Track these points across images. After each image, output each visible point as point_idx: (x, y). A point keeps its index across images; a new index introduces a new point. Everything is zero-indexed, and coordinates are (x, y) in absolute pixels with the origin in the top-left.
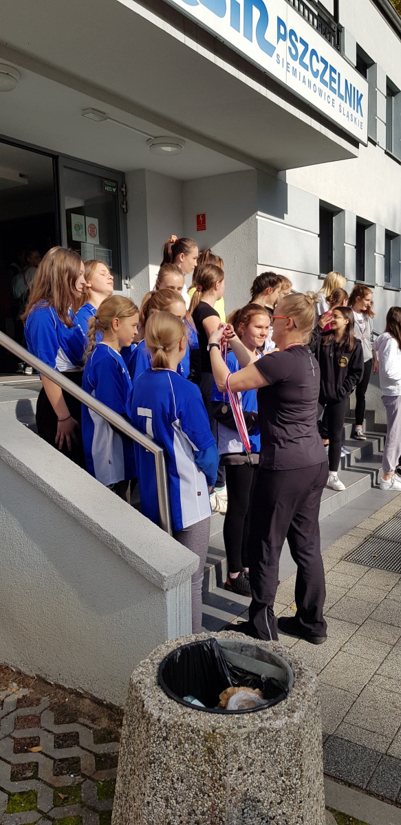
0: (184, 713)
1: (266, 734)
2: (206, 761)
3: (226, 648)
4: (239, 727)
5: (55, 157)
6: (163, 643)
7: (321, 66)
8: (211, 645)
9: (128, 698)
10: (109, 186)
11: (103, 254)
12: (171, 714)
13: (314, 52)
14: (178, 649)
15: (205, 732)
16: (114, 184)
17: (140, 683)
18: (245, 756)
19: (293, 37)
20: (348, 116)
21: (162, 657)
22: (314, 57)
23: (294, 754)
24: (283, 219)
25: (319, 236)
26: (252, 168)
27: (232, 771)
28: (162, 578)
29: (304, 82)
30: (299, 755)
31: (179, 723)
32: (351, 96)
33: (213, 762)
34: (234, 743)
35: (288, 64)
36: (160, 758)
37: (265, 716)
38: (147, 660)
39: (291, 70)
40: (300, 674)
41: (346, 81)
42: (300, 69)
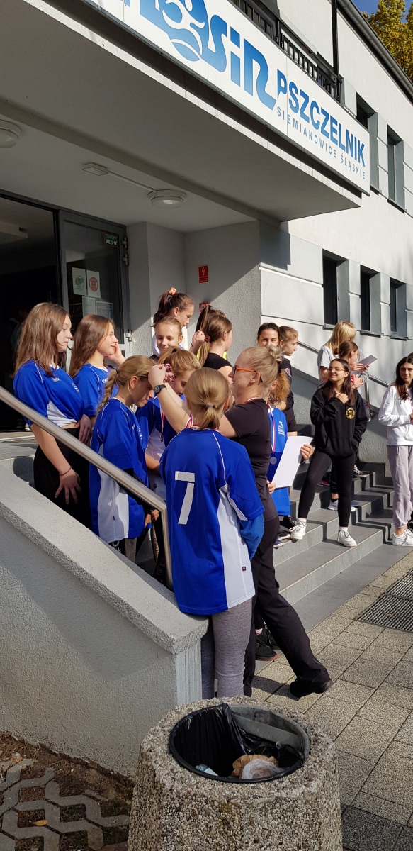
0: (197, 783)
1: (283, 804)
2: (220, 832)
3: (239, 714)
4: (255, 797)
5: (56, 211)
6: (174, 709)
7: (322, 118)
8: (223, 711)
9: (139, 767)
10: (111, 239)
11: (104, 308)
12: (184, 784)
13: (314, 104)
14: (189, 715)
15: (220, 803)
16: (115, 238)
17: (151, 751)
18: (261, 828)
19: (293, 90)
20: (350, 166)
21: (173, 724)
22: (315, 109)
23: (312, 825)
24: (286, 269)
25: (323, 286)
26: (255, 219)
27: (248, 843)
28: (171, 642)
29: (305, 133)
30: (317, 826)
31: (192, 793)
32: (353, 145)
33: (229, 834)
34: (250, 814)
35: (288, 116)
36: (173, 830)
37: (281, 785)
38: (158, 727)
39: (292, 122)
40: (316, 741)
41: (347, 131)
42: (301, 121)
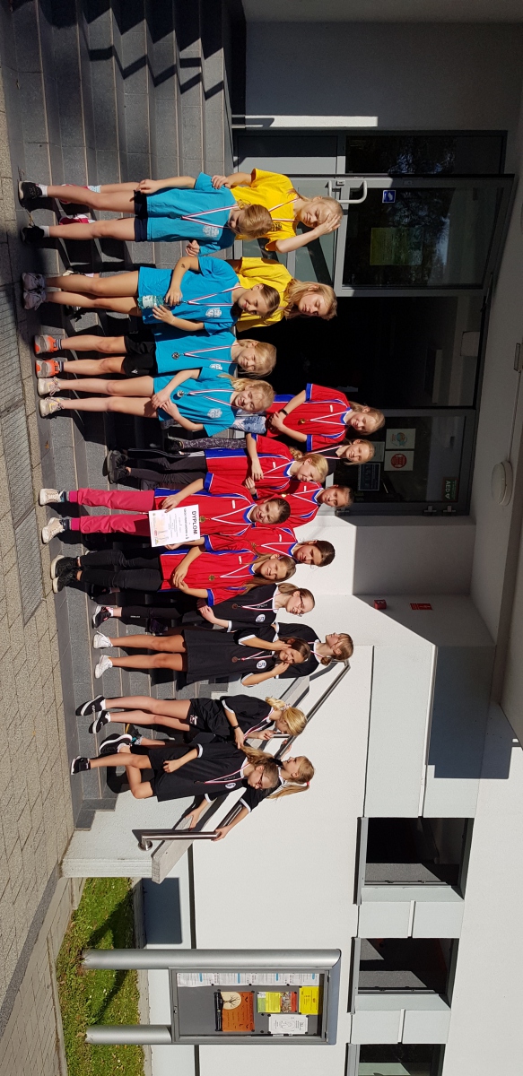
5: (475, 407)
10: (451, 487)
16: (454, 496)
26: (496, 640)
